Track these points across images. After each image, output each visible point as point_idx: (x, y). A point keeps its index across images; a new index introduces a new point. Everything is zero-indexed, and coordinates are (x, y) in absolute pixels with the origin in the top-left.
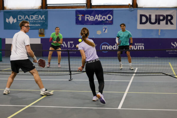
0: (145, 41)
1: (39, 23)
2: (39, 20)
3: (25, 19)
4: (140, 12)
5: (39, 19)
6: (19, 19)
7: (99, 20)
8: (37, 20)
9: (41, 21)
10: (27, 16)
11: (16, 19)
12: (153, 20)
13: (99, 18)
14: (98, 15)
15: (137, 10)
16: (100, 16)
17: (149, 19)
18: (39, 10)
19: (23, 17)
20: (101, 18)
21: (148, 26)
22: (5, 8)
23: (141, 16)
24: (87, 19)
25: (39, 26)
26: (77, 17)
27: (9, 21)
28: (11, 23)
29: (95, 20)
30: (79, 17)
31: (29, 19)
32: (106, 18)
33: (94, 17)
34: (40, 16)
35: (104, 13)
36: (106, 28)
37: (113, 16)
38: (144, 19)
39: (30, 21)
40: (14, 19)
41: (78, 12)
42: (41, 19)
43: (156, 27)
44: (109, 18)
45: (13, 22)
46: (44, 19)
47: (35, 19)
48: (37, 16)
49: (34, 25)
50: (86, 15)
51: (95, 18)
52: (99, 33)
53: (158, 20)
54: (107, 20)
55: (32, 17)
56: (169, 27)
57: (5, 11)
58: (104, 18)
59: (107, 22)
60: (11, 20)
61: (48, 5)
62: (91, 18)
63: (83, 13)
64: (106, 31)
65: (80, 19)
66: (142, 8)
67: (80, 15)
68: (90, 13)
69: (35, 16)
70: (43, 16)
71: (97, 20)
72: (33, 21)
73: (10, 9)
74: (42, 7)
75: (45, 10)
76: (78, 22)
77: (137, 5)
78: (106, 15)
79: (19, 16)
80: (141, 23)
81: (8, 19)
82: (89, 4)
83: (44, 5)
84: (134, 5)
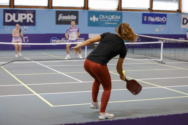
1: (116, 22)
2: (116, 20)
3: (105, 18)
4: (183, 16)
5: (116, 18)
6: (100, 18)
7: (158, 21)
8: (114, 20)
9: (118, 21)
10: (107, 16)
11: (98, 18)
13: (158, 19)
14: (157, 17)
15: (181, 15)
16: (158, 18)
18: (116, 12)
19: (103, 17)
20: (159, 19)
22: (89, 9)
23: (184, 19)
24: (150, 20)
25: (115, 24)
26: (143, 18)
27: (92, 20)
28: (94, 21)
29: (155, 21)
30: (144, 18)
31: (108, 18)
32: (162, 19)
33: (155, 18)
34: (117, 16)
35: (161, 16)
36: (162, 27)
37: (166, 18)
38: (185, 21)
39: (109, 20)
40: (96, 17)
41: (144, 15)
42: (118, 18)
44: (164, 19)
45: (96, 20)
46: (120, 19)
47: (113, 19)
48: (114, 16)
49: (112, 23)
50: (149, 17)
51: (155, 20)
52: (157, 30)
54: (162, 21)
55: (110, 17)
57: (89, 10)
58: (161, 20)
59: (163, 22)
60: (94, 19)
61: (122, 8)
62: (152, 19)
63: (148, 15)
64: (162, 29)
65: (145, 20)
66: (184, 13)
67: (145, 16)
68: (152, 15)
69: (113, 16)
70: (119, 17)
71: (156, 21)
72: (111, 20)
73: (93, 10)
74: (118, 9)
75: (120, 11)
76: (144, 22)
77: (181, 11)
78: (162, 18)
79: (100, 16)
80: (183, 24)
81: (92, 17)
82: (151, 9)
83: (120, 8)
84: (179, 11)
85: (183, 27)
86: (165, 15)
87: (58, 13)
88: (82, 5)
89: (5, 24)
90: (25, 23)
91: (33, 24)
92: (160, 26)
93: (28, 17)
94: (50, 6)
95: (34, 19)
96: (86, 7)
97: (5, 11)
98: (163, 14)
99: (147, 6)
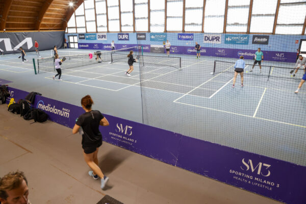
0: (207, 49)
1: (163, 39)
2: (163, 37)
4: (205, 35)
6: (155, 37)
12: (210, 39)
13: (187, 37)
15: (204, 34)
17: (208, 39)
19: (157, 36)
21: (208, 42)
23: (205, 37)
24: (182, 38)
32: (190, 37)
35: (189, 35)
38: (207, 39)
41: (179, 34)
43: (212, 42)
44: (192, 37)
48: (163, 35)
52: (187, 44)
53: (213, 39)
55: (161, 36)
56: (218, 42)
60: (153, 37)
62: (184, 37)
63: (181, 35)
64: (190, 43)
65: (180, 37)
66: (206, 33)
68: (184, 35)
70: (165, 36)
72: (161, 38)
74: (165, 32)
76: (179, 39)
80: (205, 40)
82: (184, 31)
83: (166, 31)
84: (203, 32)
85: (205, 42)
86: (192, 35)
87: (137, 34)
88: (147, 30)
89: (119, 40)
90: (125, 39)
91: (128, 40)
92: (189, 41)
93: (126, 37)
94: (134, 31)
95: (128, 37)
96: (149, 31)
97: (119, 34)
98: (191, 34)
99: (181, 29)
